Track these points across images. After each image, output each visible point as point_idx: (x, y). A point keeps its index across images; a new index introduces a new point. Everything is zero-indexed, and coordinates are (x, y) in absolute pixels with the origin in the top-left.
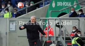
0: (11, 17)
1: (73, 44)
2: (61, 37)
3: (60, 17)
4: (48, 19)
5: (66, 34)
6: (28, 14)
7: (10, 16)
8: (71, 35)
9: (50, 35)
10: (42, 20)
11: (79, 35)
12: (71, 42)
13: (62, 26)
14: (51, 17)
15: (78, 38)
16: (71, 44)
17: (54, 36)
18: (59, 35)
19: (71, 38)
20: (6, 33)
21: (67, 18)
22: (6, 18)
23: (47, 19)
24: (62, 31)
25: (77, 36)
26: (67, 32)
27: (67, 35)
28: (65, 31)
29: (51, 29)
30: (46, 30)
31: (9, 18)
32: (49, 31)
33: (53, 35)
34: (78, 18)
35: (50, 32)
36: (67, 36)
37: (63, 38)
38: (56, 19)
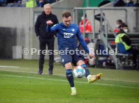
2: (102, 34)
4: (85, 10)
5: (109, 29)
6: (59, 3)
8: (115, 31)
9: (87, 31)
10: (76, 11)
11: (126, 30)
12: (114, 40)
13: (103, 20)
16: (114, 43)
17: (93, 32)
18: (100, 31)
19: (115, 35)
20: (30, 28)
22: (30, 8)
23: (82, 10)
24: (104, 26)
26: (110, 27)
27: (110, 31)
28: (107, 25)
29: (89, 23)
30: (82, 24)
31: (34, 8)
35: (87, 28)
36: (109, 33)
37: (105, 35)
38: (95, 10)
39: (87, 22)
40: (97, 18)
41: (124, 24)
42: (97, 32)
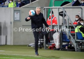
0: (16, 7)
1: (76, 33)
3: (63, 6)
4: (52, 8)
5: (70, 22)
6: (32, 4)
7: (14, 6)
8: (74, 24)
9: (54, 24)
10: (45, 9)
12: (74, 30)
13: (65, 15)
14: (54, 6)
15: (81, 26)
18: (62, 24)
19: (74, 27)
20: (11, 22)
21: (70, 7)
22: (11, 8)
23: (50, 8)
24: (66, 20)
25: (80, 24)
26: (70, 20)
27: (70, 23)
28: (68, 19)
29: (55, 18)
30: (50, 19)
31: (14, 8)
32: (53, 20)
33: (56, 23)
34: (81, 7)
36: (70, 25)
37: (66, 27)
38: (59, 8)
39: (54, 17)
40: (61, 14)
41: (80, 18)
42: (61, 24)
